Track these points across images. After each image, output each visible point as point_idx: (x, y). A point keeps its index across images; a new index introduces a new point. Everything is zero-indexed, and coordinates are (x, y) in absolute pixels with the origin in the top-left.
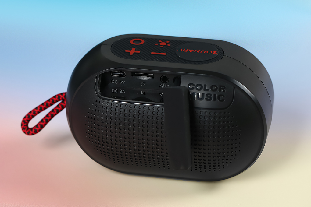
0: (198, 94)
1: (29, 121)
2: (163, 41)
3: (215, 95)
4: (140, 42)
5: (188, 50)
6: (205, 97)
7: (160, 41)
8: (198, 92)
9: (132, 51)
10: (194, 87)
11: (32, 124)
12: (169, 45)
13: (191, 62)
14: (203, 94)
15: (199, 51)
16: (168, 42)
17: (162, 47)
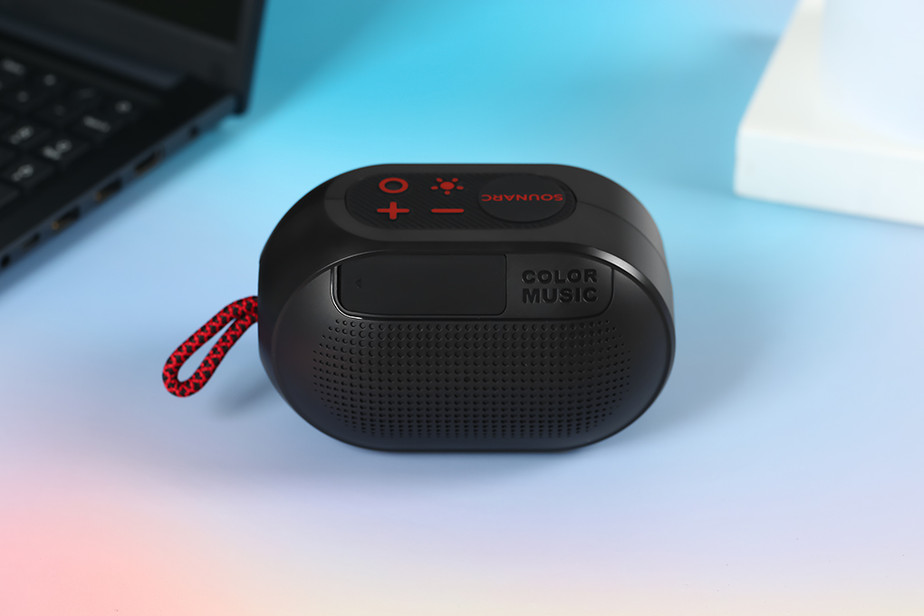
0: (545, 291)
1: (178, 368)
2: (445, 180)
3: (578, 290)
4: (400, 185)
5: (504, 198)
6: (559, 295)
7: (439, 180)
8: (545, 286)
9: (393, 210)
10: (533, 277)
11: (185, 373)
12: (460, 188)
13: (519, 224)
14: (555, 291)
15: (525, 196)
16: (455, 180)
17: (447, 193)
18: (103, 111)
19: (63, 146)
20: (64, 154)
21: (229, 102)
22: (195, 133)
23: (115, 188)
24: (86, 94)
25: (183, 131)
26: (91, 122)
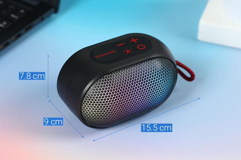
18: (16, 12)
19: (5, 23)
20: (5, 26)
21: (53, 10)
22: (43, 19)
23: (19, 36)
24: (11, 7)
25: (39, 19)
26: (13, 16)
